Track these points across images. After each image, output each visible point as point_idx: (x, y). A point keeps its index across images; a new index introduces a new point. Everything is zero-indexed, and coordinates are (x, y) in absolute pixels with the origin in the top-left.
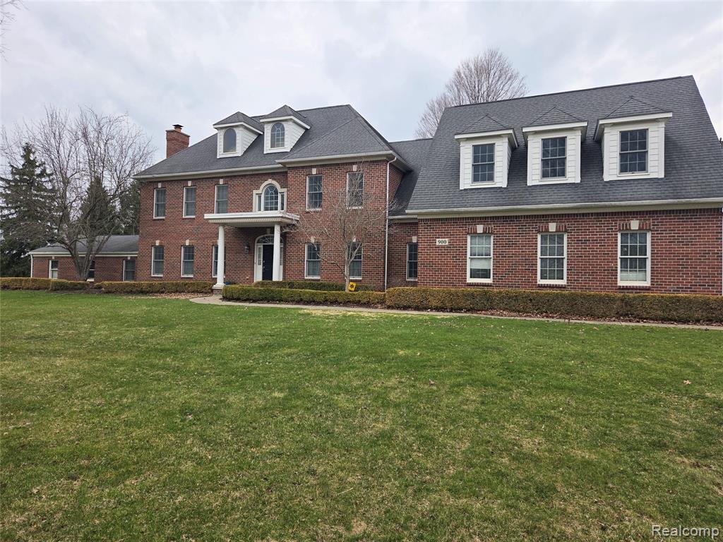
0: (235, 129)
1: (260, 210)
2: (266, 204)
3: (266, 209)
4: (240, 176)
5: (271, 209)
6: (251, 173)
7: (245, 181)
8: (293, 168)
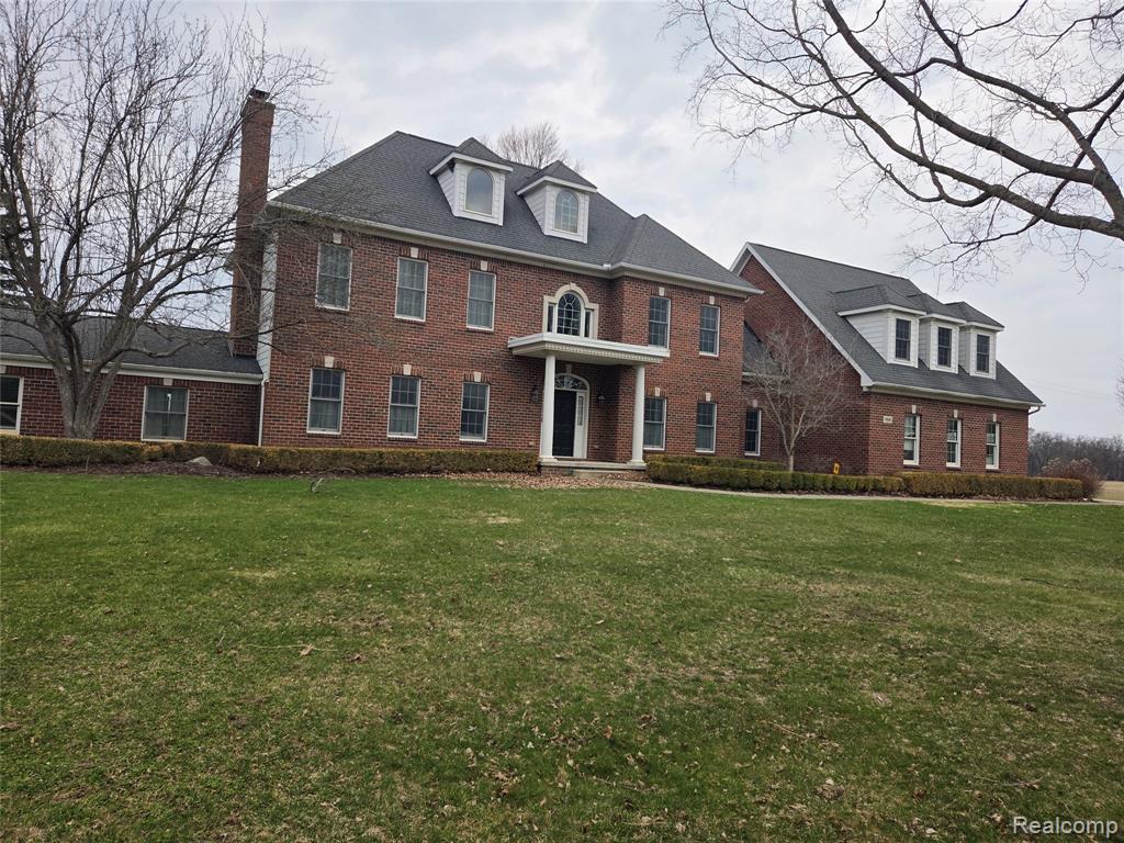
0: (493, 174)
1: (549, 330)
2: (560, 322)
3: (560, 331)
4: (519, 264)
5: (567, 332)
6: (541, 265)
7: (531, 276)
8: (633, 279)
